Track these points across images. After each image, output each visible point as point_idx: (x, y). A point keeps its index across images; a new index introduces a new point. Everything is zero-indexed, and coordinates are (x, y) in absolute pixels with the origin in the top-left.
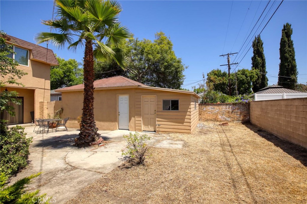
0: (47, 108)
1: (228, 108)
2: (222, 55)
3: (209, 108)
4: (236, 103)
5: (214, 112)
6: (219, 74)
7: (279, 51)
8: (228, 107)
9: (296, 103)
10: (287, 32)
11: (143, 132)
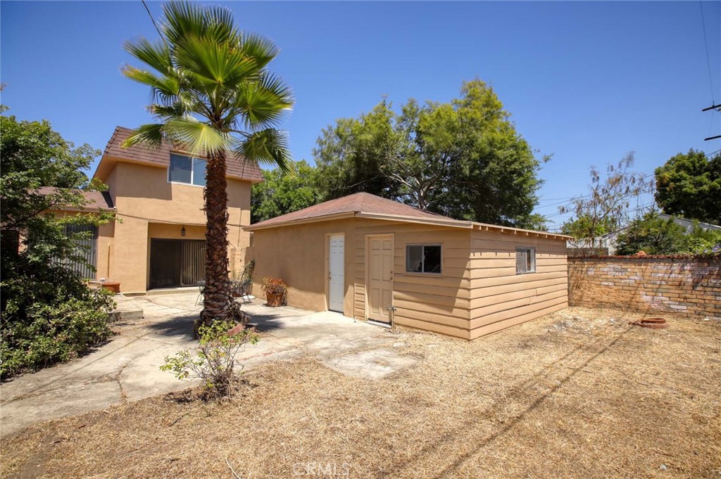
1: (676, 271)
2: (713, 107)
3: (605, 270)
4: (713, 253)
5: (623, 281)
6: (694, 166)
8: (676, 267)
11: (369, 321)
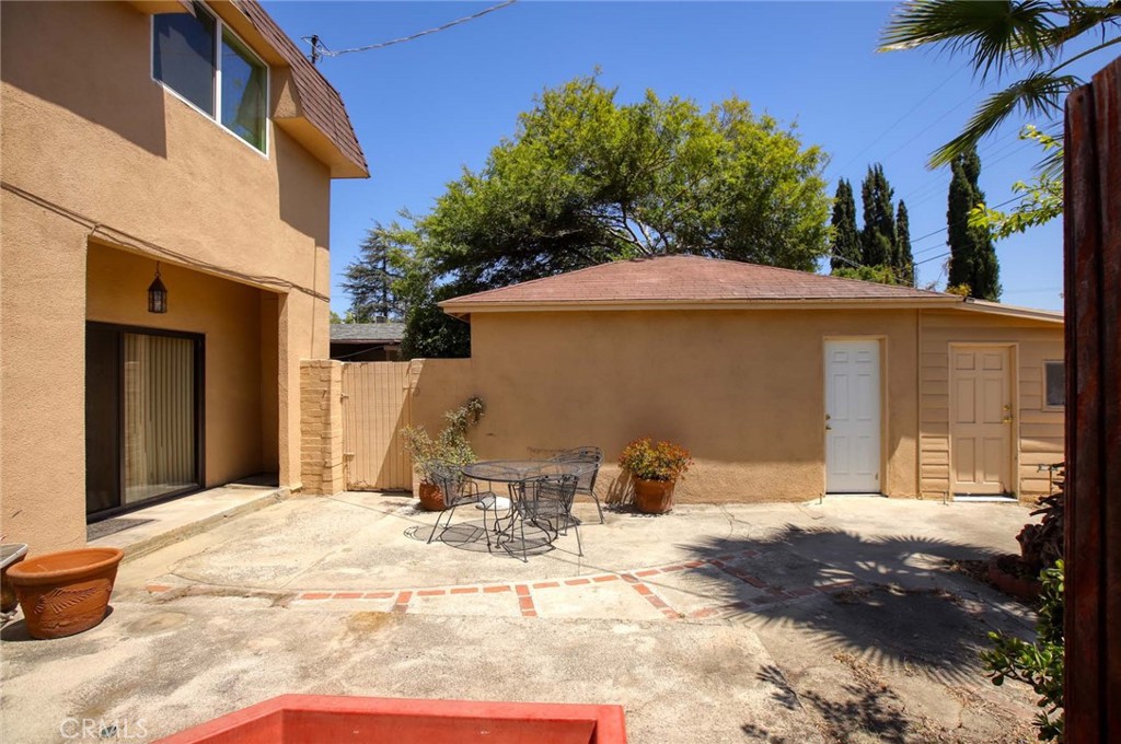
0: (342, 399)
10: (966, 166)
11: (956, 498)
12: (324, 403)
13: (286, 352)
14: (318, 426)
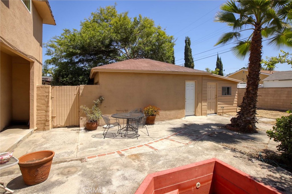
0: (51, 98)
7: (184, 54)
9: (289, 90)
10: (188, 42)
11: (208, 115)
12: (46, 99)
13: (33, 82)
14: (44, 107)
